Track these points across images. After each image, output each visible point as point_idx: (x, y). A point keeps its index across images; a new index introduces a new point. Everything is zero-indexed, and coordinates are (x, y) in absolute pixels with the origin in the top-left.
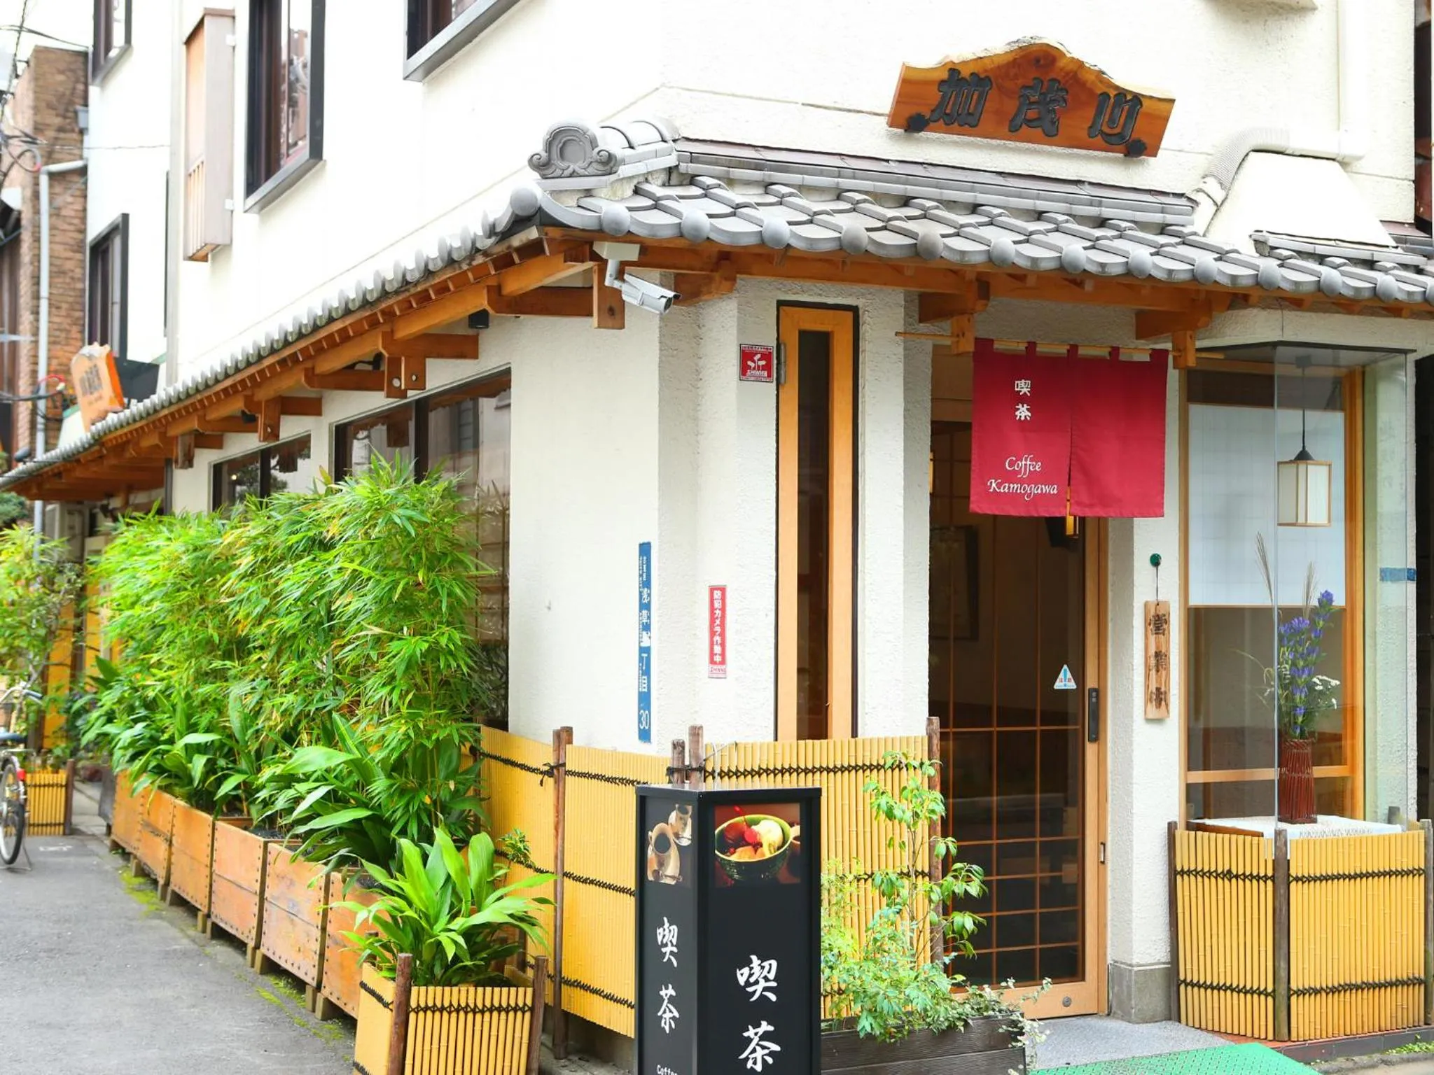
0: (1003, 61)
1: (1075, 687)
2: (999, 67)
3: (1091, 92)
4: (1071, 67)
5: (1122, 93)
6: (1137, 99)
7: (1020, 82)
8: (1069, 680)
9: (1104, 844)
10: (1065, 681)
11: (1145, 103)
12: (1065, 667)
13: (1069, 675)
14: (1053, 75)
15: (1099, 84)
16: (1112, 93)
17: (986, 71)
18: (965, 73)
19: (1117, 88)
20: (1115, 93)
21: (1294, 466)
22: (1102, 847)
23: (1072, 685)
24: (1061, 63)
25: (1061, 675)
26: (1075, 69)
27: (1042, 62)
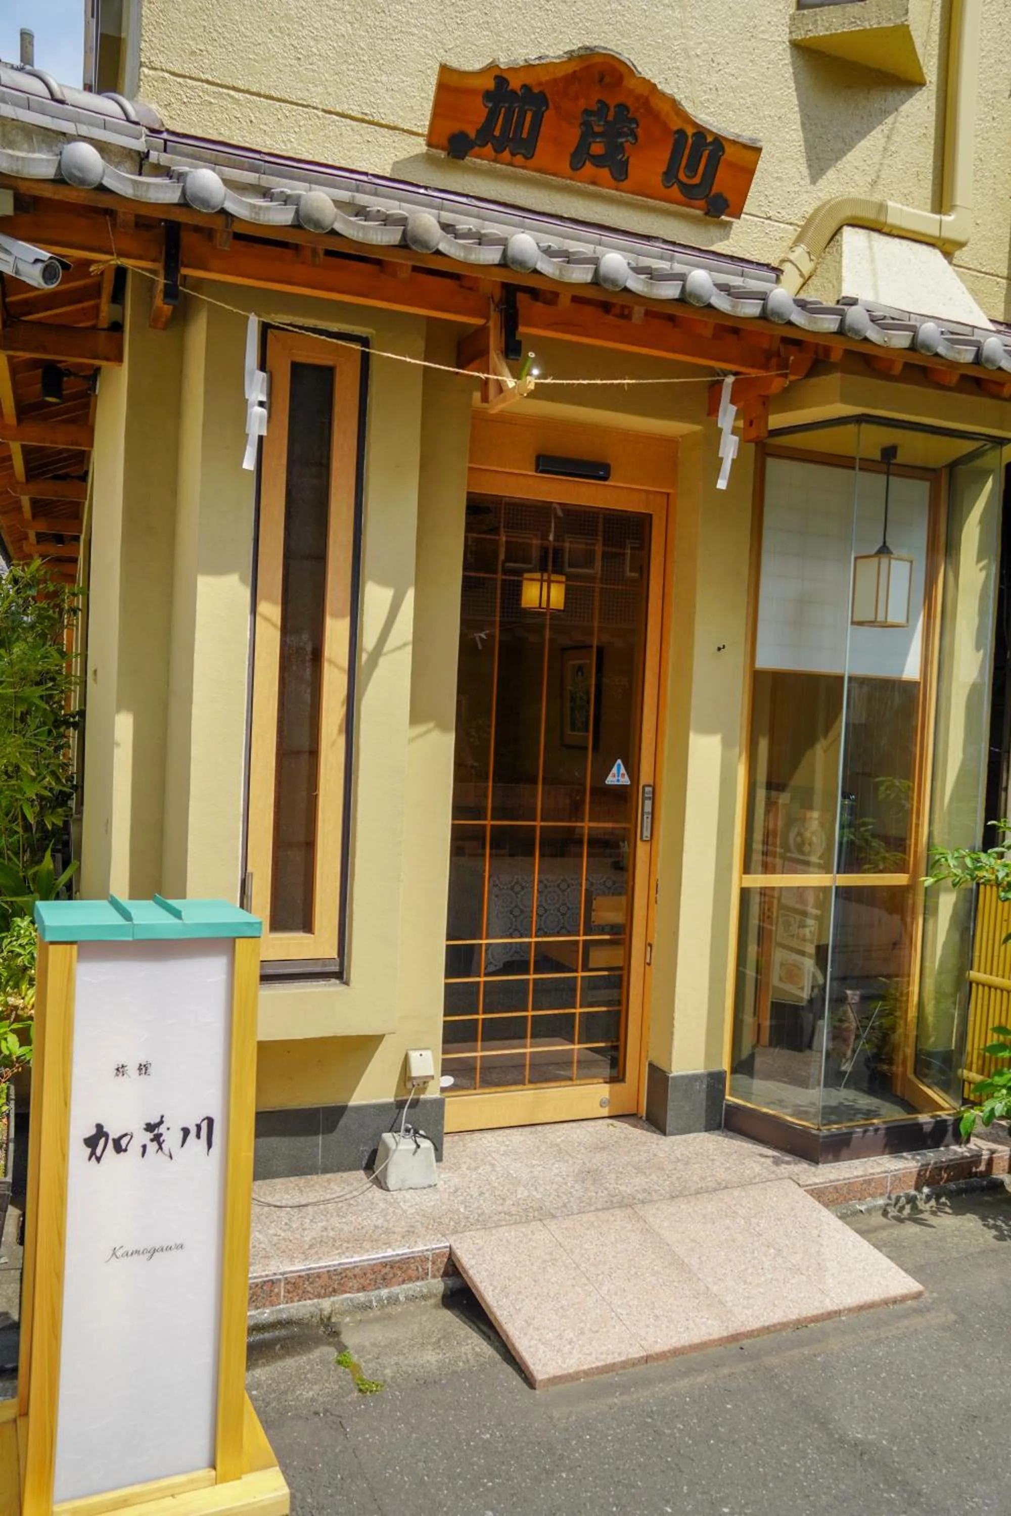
0: (560, 73)
1: (629, 783)
2: (555, 81)
3: (665, 127)
4: (641, 90)
5: (701, 133)
6: (719, 143)
7: (582, 104)
8: (623, 775)
9: (651, 945)
10: (617, 776)
11: (729, 150)
12: (619, 761)
13: (623, 770)
14: (619, 99)
15: (675, 118)
16: (690, 131)
17: (540, 84)
18: (515, 84)
19: (695, 125)
20: (695, 131)
21: (876, 560)
22: (649, 948)
23: (626, 781)
24: (630, 83)
25: (614, 770)
26: (646, 93)
27: (607, 80)
